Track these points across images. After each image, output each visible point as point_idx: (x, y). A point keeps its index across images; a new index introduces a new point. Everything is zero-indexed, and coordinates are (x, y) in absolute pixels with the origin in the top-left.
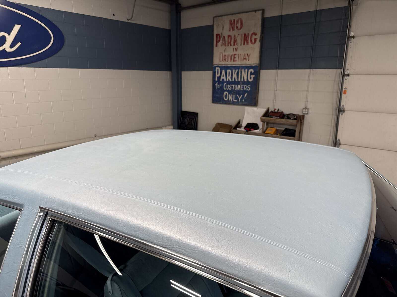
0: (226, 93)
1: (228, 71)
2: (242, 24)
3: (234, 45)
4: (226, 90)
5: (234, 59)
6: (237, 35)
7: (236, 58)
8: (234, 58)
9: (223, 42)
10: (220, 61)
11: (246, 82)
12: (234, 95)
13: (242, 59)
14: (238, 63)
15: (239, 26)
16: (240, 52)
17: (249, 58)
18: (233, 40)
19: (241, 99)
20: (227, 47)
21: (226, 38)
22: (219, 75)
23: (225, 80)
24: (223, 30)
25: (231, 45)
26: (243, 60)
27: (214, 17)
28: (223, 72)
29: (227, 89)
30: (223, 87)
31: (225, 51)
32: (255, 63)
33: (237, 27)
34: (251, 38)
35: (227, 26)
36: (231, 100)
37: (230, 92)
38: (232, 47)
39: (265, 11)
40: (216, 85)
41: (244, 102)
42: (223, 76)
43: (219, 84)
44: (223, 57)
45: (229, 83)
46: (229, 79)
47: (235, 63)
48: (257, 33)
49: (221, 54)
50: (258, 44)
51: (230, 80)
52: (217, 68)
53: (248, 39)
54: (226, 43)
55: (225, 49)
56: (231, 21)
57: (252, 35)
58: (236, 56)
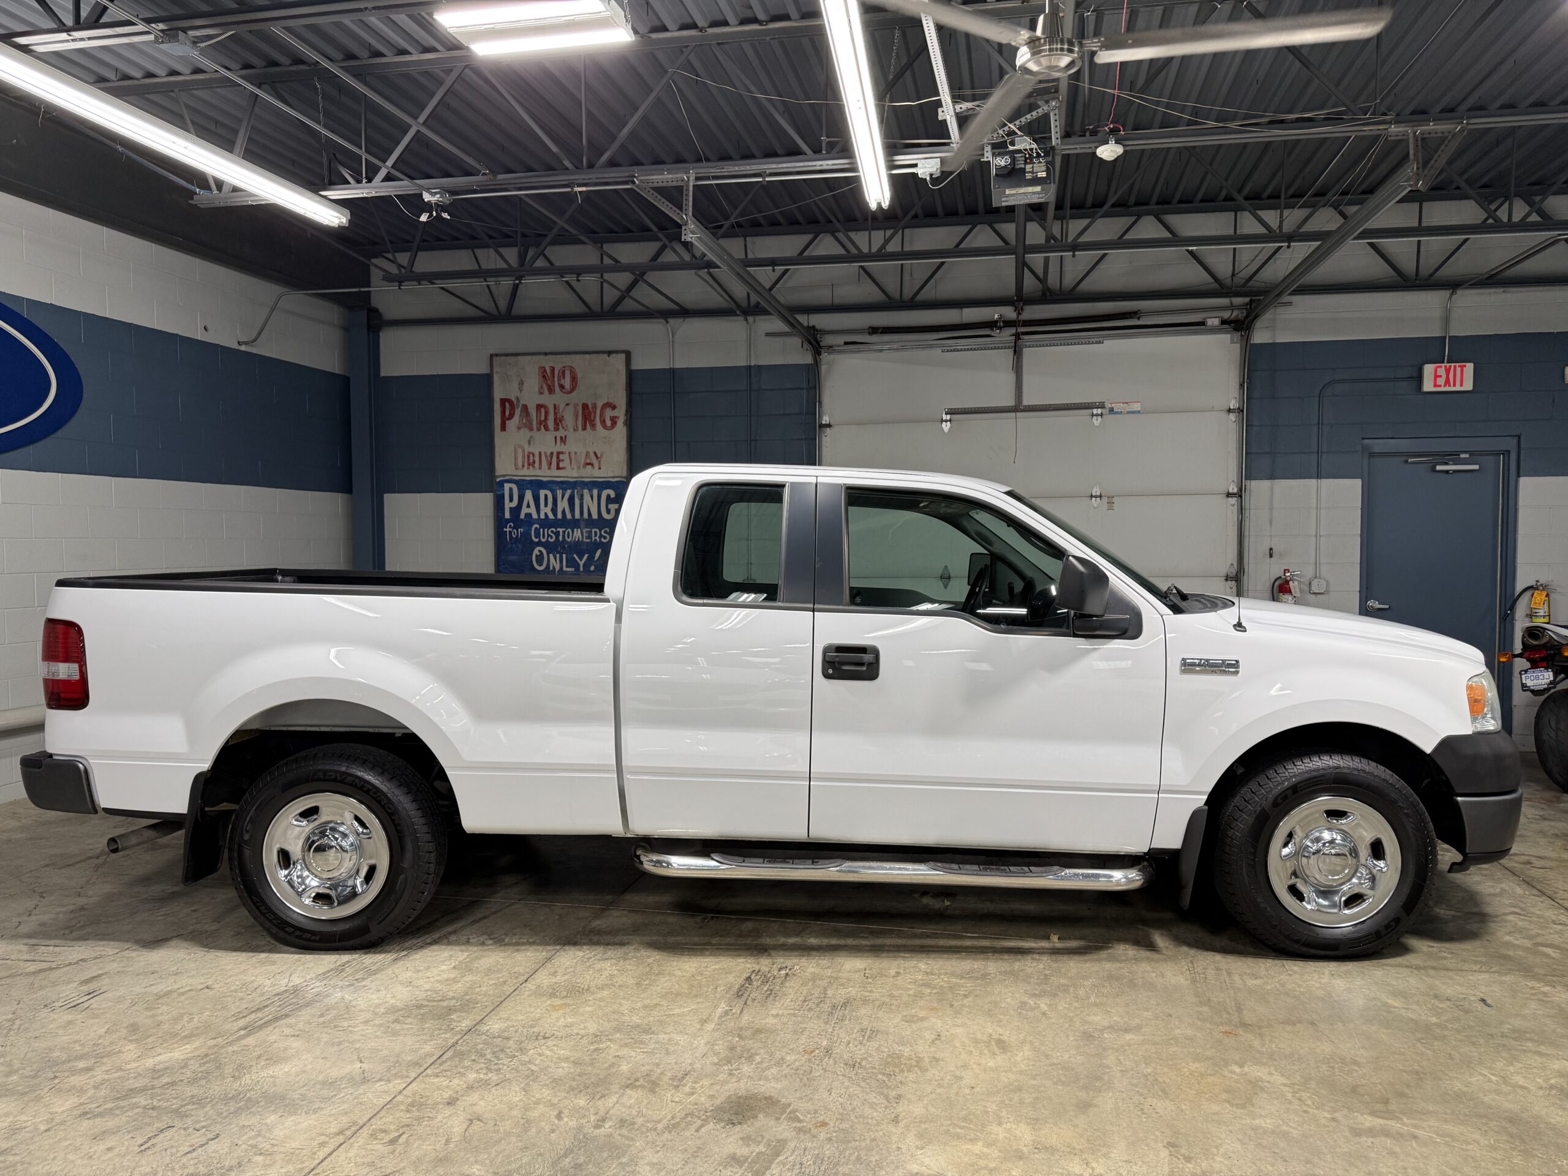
0: (540, 551)
1: (542, 493)
2: (574, 379)
3: (556, 429)
4: (540, 544)
5: (557, 464)
6: (562, 406)
7: (562, 460)
8: (559, 461)
9: (524, 421)
10: (516, 469)
11: (595, 520)
12: (564, 556)
13: (582, 462)
14: (570, 473)
15: (567, 383)
16: (572, 446)
17: (598, 463)
18: (551, 418)
19: (585, 566)
20: (535, 433)
21: (533, 412)
22: (515, 504)
23: (535, 516)
24: (521, 390)
25: (546, 429)
26: (584, 467)
27: (491, 356)
28: (529, 495)
29: (543, 540)
30: (529, 534)
31: (529, 443)
32: (617, 475)
33: (562, 387)
34: (601, 416)
35: (533, 382)
36: (557, 568)
37: (551, 548)
38: (550, 432)
39: (634, 356)
40: (508, 530)
41: (592, 573)
42: (528, 506)
44: (524, 458)
45: (546, 523)
46: (546, 514)
47: (561, 473)
48: (617, 404)
49: (520, 451)
50: (621, 430)
51: (551, 516)
52: (507, 486)
53: (595, 416)
54: (531, 422)
55: (531, 437)
56: (543, 370)
57: (604, 407)
58: (566, 456)
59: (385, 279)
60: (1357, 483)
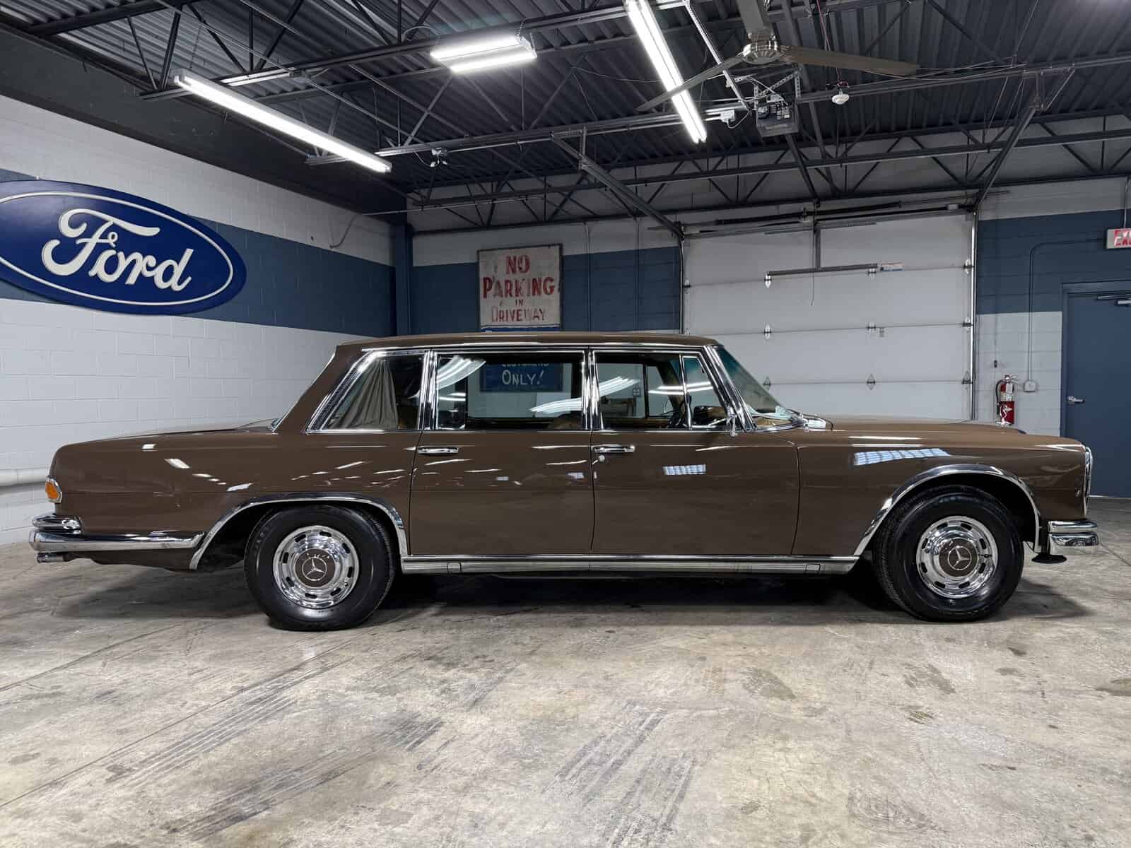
0: (507, 374)
2: (528, 263)
3: (517, 295)
4: (506, 369)
5: (518, 317)
6: (520, 280)
7: (521, 315)
8: (518, 315)
9: (498, 291)
10: (493, 320)
12: (521, 375)
13: (532, 316)
14: (525, 323)
15: (523, 265)
16: (527, 306)
17: (543, 317)
18: (514, 289)
19: (535, 381)
20: (505, 299)
21: (503, 284)
24: (496, 271)
25: (511, 295)
26: (533, 319)
27: (478, 252)
29: (509, 366)
31: (501, 304)
32: (553, 322)
33: (520, 269)
34: (544, 286)
35: (503, 267)
36: (517, 383)
37: (514, 371)
38: (512, 298)
39: (564, 247)
41: (539, 385)
44: (497, 314)
47: (519, 323)
48: (554, 278)
49: (494, 309)
50: (556, 295)
53: (540, 287)
54: (501, 292)
55: (502, 301)
56: (509, 258)
57: (546, 280)
58: (523, 313)
59: (414, 204)
60: (1060, 314)
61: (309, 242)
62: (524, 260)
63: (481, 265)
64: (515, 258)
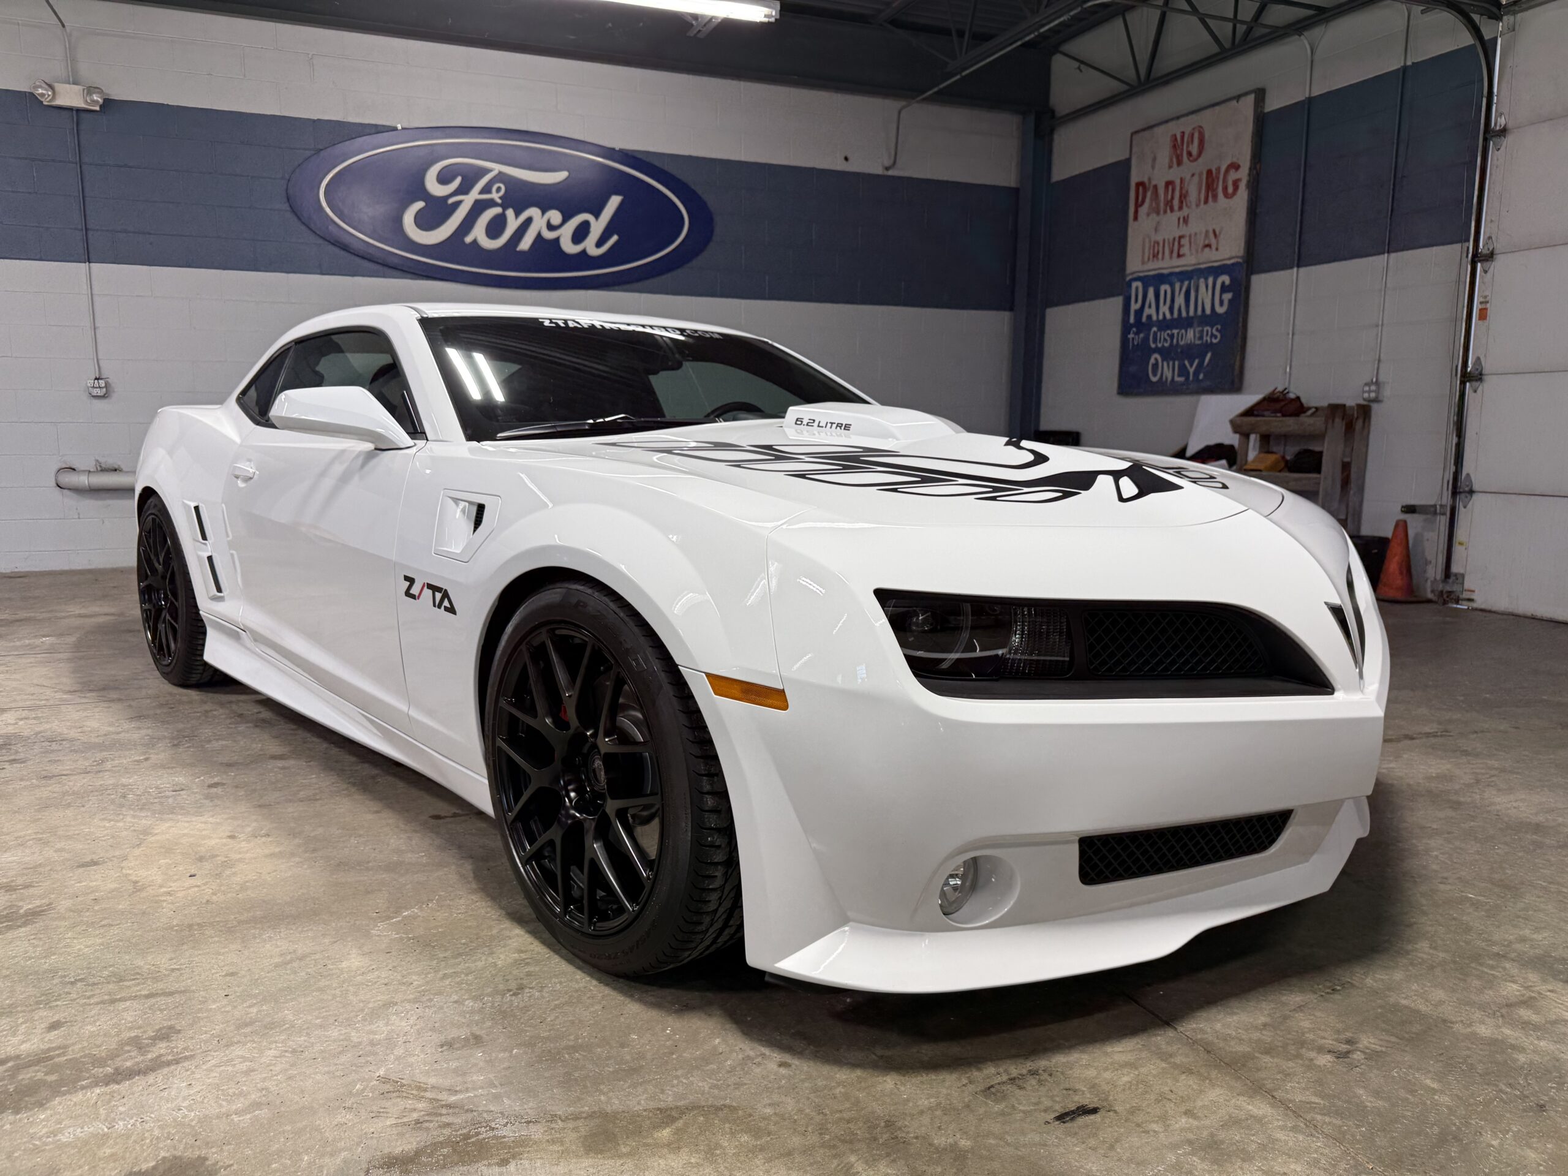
0: (1156, 359)
1: (1163, 289)
2: (1202, 142)
3: (1181, 208)
4: (1157, 350)
5: (1179, 250)
6: (1188, 177)
7: (1183, 246)
8: (1180, 246)
9: (1154, 205)
10: (1143, 263)
11: (1208, 316)
12: (1177, 363)
13: (1201, 244)
14: (1190, 260)
15: (1194, 150)
16: (1196, 226)
17: (1217, 244)
18: (1177, 196)
19: (1196, 373)
20: (1162, 218)
21: (1161, 191)
22: (1138, 305)
23: (1154, 318)
24: (1153, 168)
25: (1172, 210)
26: (1202, 251)
27: (1132, 134)
28: (1151, 291)
29: (1160, 345)
30: (1149, 339)
31: (1156, 230)
32: (1234, 254)
33: (1190, 154)
34: (1224, 182)
35: (1164, 154)
36: (1170, 379)
37: (1167, 354)
38: (1174, 213)
39: (1266, 95)
40: (1131, 336)
41: (1202, 380)
42: (1150, 307)
43: (1137, 333)
44: (1150, 249)
45: (1164, 325)
46: (1164, 314)
47: (1181, 261)
48: (1241, 164)
49: (1147, 240)
50: (1242, 196)
51: (1168, 316)
52: (1134, 285)
53: (1217, 186)
54: (1158, 205)
55: (1158, 223)
56: (1174, 137)
57: (1227, 171)
58: (1184, 241)
61: (839, 166)
62: (1196, 135)
63: (1134, 162)
64: (1183, 133)
